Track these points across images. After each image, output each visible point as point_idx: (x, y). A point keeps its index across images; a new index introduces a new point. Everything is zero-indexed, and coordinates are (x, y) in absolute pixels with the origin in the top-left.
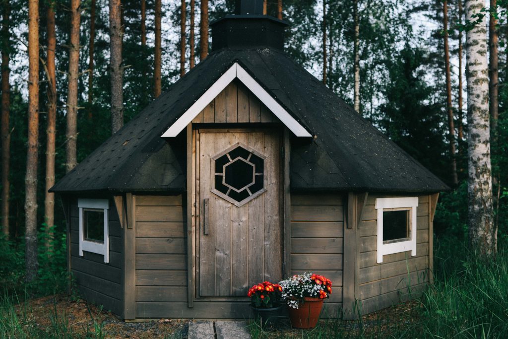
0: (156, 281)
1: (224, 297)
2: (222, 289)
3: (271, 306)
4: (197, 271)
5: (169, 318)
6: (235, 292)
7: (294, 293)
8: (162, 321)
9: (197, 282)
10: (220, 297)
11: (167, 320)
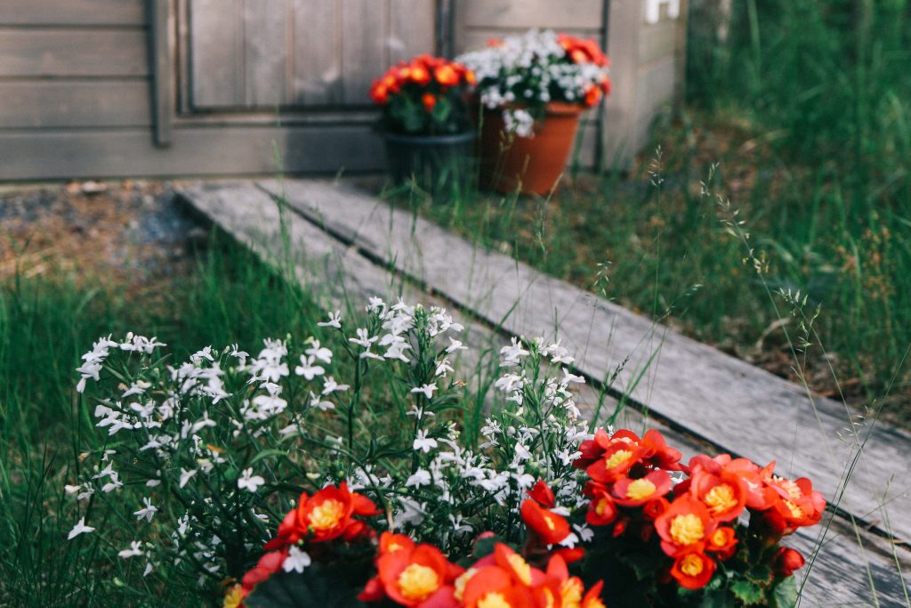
0: (48, 64)
1: (268, 110)
2: (264, 85)
3: (453, 127)
4: (183, 29)
5: (97, 180)
6: (302, 96)
7: (518, 88)
8: (74, 188)
9: (184, 65)
10: (254, 109)
11: (90, 186)
